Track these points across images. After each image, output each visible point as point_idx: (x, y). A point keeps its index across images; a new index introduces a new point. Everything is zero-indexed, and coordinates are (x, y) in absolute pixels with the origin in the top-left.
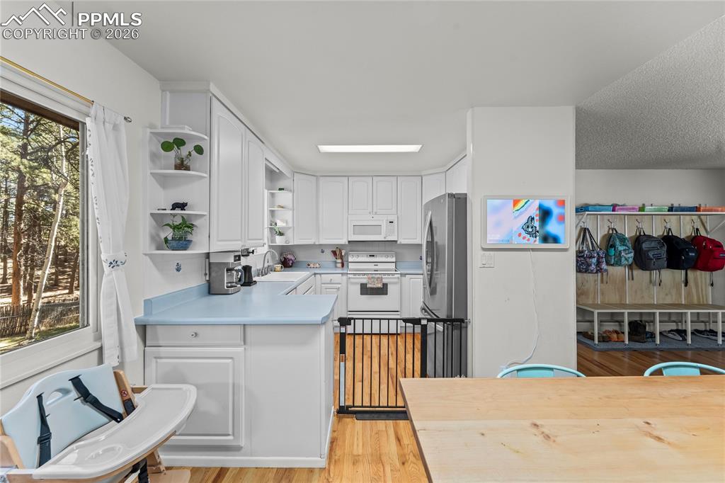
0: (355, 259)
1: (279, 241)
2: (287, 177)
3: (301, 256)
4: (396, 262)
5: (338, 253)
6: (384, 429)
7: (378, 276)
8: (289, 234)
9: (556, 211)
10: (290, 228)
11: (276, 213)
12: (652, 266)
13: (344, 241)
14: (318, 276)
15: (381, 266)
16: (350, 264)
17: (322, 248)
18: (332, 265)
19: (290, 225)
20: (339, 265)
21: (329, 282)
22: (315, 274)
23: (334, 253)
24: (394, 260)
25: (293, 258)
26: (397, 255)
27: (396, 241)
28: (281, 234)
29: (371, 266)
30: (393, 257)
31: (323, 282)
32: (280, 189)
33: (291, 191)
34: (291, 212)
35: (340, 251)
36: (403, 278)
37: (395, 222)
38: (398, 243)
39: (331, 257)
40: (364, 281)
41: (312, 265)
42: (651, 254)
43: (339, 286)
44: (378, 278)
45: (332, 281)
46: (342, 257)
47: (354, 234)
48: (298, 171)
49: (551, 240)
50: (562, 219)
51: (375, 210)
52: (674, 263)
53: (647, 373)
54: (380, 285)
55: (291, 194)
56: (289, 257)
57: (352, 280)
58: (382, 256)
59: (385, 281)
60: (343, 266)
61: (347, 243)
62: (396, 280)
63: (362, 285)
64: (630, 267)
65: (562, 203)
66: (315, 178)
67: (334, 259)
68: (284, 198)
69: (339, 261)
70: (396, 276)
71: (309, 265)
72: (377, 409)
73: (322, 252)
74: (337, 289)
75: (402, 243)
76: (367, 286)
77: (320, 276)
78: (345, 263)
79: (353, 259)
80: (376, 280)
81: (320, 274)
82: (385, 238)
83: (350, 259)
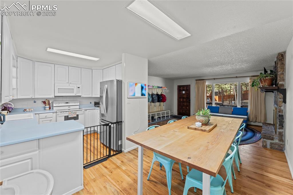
0: (58, 105)
5: (47, 103)
6: (99, 167)
7: (74, 112)
9: (144, 87)
12: (155, 102)
13: (52, 96)
15: (71, 107)
16: (54, 107)
17: (34, 100)
18: (43, 109)
20: (48, 108)
21: (44, 117)
23: (44, 102)
24: (78, 104)
26: (80, 102)
27: (81, 96)
29: (67, 108)
31: (40, 118)
33: (15, 67)
34: (15, 79)
35: (49, 101)
36: (86, 112)
37: (81, 88)
38: (82, 97)
39: (41, 105)
40: (67, 115)
41: (28, 110)
42: (155, 99)
43: (51, 119)
44: (75, 112)
45: (47, 117)
46: (49, 104)
47: (58, 93)
49: (143, 95)
50: (145, 89)
51: (70, 82)
52: (159, 101)
53: (168, 123)
54: (75, 116)
57: (59, 115)
58: (72, 103)
59: (77, 114)
60: (50, 108)
61: (54, 97)
62: (83, 113)
63: (65, 117)
64: (151, 102)
65: (145, 85)
66: (32, 62)
67: (44, 105)
69: (48, 106)
70: (82, 111)
71: (25, 110)
72: (94, 162)
73: (35, 102)
74: (49, 120)
75: (84, 97)
76: (69, 117)
77: (39, 115)
78: (51, 107)
79: (56, 105)
80: (73, 114)
81: (39, 114)
82: (75, 95)
83: (54, 105)
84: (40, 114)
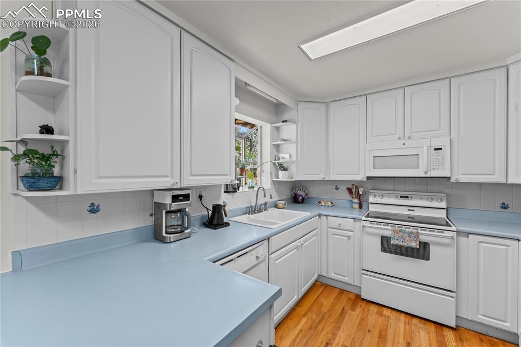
0: (378, 200)
1: (283, 176)
2: (290, 107)
3: (314, 192)
4: (447, 209)
5: (354, 191)
7: (411, 229)
8: (293, 168)
10: (293, 162)
11: (281, 147)
13: (361, 177)
14: (324, 218)
15: (419, 212)
16: (370, 205)
17: (336, 185)
18: (348, 205)
19: (294, 159)
20: (357, 206)
21: (337, 226)
22: (320, 215)
23: (350, 190)
24: (443, 205)
25: (303, 194)
26: (449, 198)
27: (448, 178)
28: (285, 169)
29: (404, 211)
30: (441, 200)
31: (330, 225)
32: (283, 122)
33: (295, 123)
34: (295, 144)
35: (357, 188)
36: (463, 239)
37: (447, 150)
38: (453, 180)
39: (347, 196)
40: (388, 233)
41: (323, 203)
43: (350, 233)
44: (412, 232)
45: (341, 227)
46: (359, 196)
47: (375, 167)
48: (302, 98)
51: (407, 136)
54: (415, 244)
55: (294, 126)
56: (299, 192)
57: (368, 230)
58: (421, 199)
59: (424, 238)
60: (361, 207)
61: (365, 179)
62: (447, 241)
63: (382, 237)
66: (324, 105)
67: (349, 198)
68: (288, 131)
69: (356, 201)
70: (446, 234)
71: (320, 203)
73: (337, 189)
74: (347, 237)
75: (461, 180)
76: (392, 242)
77: (327, 218)
78: (364, 204)
79: (376, 199)
80: (406, 235)
81: (327, 216)
82: (426, 173)
83: (371, 199)
84: (329, 218)
